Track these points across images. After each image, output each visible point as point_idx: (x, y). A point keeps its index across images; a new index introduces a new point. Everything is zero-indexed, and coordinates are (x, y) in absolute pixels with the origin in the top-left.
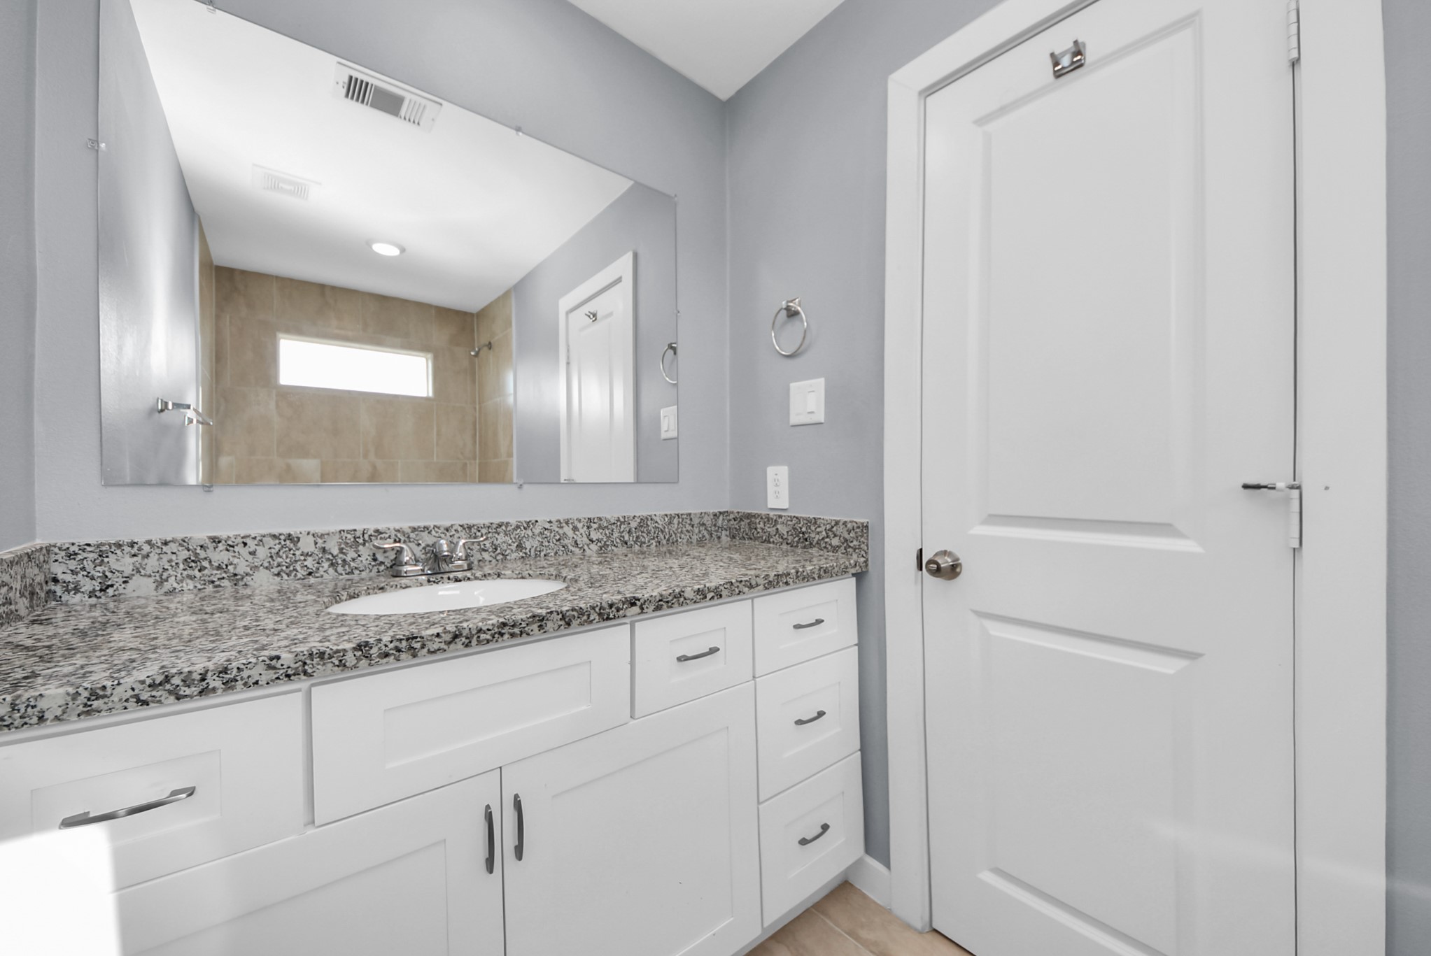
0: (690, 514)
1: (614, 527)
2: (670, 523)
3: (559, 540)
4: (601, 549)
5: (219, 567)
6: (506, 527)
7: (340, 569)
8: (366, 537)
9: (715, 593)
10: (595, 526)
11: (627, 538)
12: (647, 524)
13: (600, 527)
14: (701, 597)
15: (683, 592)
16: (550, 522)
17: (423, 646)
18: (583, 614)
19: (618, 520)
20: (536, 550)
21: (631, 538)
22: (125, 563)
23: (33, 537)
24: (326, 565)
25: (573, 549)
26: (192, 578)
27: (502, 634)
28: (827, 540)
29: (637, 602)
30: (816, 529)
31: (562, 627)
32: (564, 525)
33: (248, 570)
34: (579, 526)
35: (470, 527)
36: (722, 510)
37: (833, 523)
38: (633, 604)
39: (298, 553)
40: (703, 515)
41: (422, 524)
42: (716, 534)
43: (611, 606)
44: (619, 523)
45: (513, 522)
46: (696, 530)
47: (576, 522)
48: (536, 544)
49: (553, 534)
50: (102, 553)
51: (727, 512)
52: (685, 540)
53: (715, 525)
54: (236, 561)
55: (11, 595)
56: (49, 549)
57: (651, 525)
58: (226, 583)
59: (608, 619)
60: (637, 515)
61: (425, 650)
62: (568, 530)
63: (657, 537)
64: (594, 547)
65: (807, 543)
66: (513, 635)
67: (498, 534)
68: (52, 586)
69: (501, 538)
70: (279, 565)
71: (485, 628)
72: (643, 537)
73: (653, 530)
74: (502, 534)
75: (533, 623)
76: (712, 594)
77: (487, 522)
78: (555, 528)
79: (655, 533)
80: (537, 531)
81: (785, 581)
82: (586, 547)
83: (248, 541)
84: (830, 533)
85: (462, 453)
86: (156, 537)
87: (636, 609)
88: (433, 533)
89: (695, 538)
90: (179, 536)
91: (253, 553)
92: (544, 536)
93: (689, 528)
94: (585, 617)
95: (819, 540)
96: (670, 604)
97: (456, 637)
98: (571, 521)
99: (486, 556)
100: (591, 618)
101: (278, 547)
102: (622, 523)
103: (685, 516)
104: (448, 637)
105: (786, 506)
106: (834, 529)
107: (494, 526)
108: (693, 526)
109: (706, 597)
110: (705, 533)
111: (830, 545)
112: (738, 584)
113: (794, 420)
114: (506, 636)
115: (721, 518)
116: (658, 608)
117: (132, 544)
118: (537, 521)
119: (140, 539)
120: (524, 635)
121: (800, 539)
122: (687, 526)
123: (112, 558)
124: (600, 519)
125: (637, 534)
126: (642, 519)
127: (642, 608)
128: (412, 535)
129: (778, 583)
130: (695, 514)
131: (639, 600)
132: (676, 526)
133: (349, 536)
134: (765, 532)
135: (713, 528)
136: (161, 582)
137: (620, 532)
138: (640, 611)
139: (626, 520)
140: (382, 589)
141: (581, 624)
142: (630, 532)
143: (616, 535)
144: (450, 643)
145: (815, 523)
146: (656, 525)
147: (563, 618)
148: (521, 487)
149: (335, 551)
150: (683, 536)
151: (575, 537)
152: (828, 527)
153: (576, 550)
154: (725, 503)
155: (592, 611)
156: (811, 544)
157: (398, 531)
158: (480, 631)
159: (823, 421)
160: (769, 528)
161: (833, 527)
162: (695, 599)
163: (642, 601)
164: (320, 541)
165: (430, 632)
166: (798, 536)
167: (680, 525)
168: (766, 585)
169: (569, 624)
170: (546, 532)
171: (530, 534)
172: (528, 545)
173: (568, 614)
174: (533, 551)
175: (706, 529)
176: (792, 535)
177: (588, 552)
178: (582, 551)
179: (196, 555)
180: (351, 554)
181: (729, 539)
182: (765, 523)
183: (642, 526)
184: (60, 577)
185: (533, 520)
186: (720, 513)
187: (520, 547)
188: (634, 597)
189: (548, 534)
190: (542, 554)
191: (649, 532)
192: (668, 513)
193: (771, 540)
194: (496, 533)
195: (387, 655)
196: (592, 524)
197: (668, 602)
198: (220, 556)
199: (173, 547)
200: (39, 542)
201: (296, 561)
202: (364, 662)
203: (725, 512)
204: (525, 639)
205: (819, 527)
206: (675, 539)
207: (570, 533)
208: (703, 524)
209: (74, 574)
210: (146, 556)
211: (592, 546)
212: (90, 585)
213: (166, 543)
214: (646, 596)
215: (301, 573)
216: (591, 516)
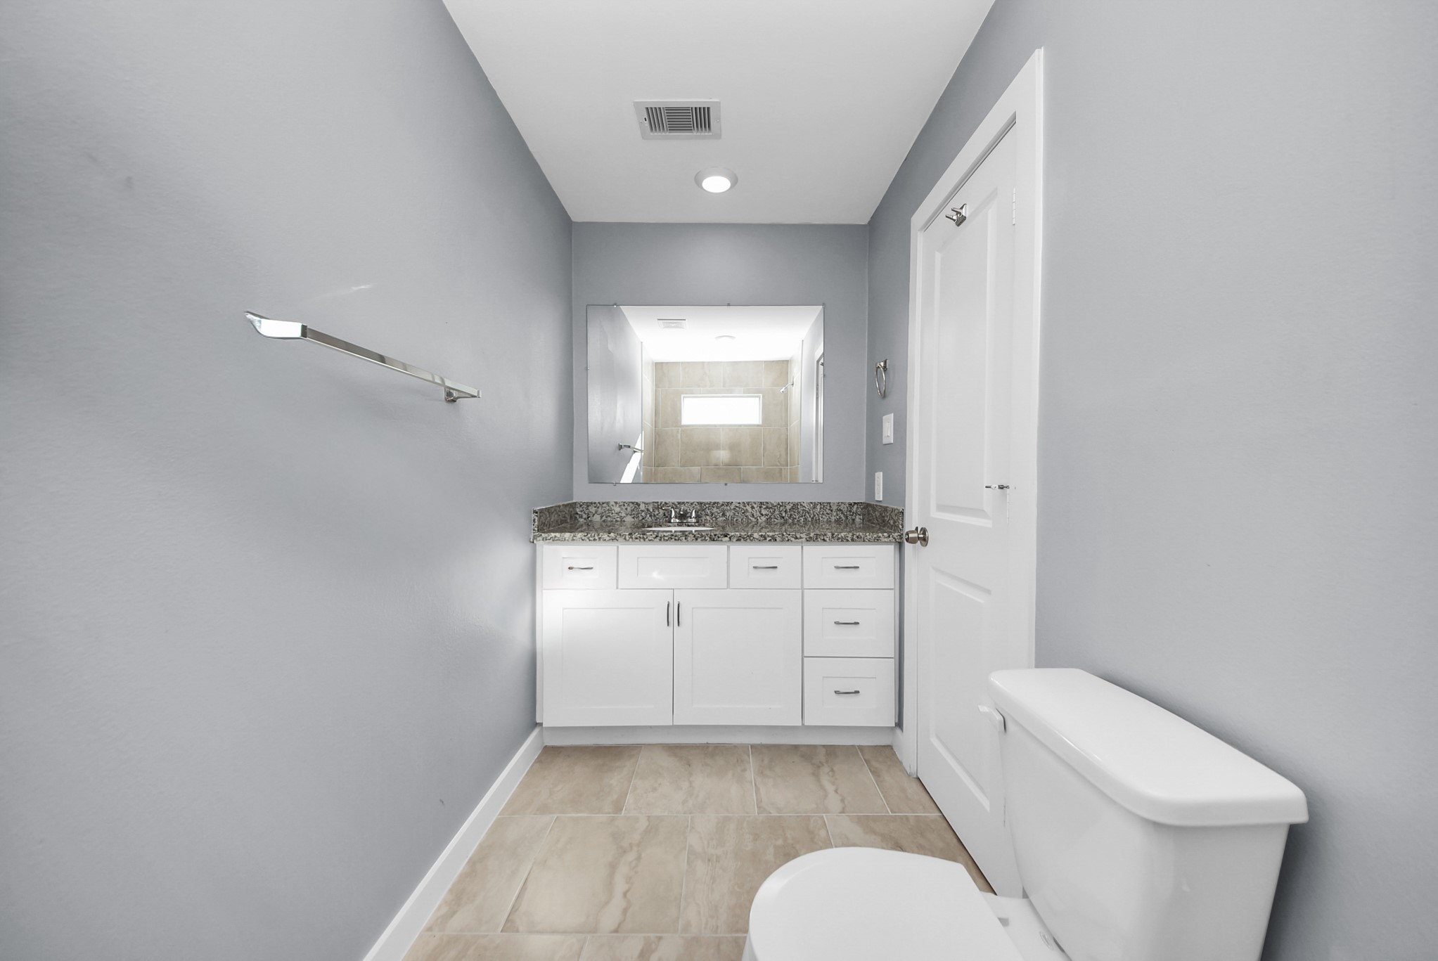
0: (830, 503)
1: (776, 508)
2: (814, 508)
3: (744, 513)
6: (717, 505)
8: (661, 505)
9: (771, 538)
10: (764, 507)
11: (784, 515)
12: (798, 508)
13: (767, 507)
14: (763, 539)
15: (753, 535)
16: (739, 503)
17: (646, 538)
19: (779, 504)
21: (787, 515)
22: (592, 509)
23: (572, 500)
24: (648, 515)
25: (751, 518)
26: (609, 516)
28: (890, 521)
31: (694, 541)
32: (747, 505)
33: (624, 515)
34: (755, 506)
35: (701, 503)
37: (892, 510)
38: (726, 536)
39: (639, 510)
40: (840, 504)
41: (682, 501)
42: (851, 517)
43: (715, 535)
44: (779, 506)
45: (721, 502)
46: (835, 514)
47: (753, 504)
48: (732, 514)
49: (740, 510)
50: (588, 505)
51: (862, 502)
52: (826, 519)
53: (850, 511)
54: (621, 511)
55: (565, 515)
56: (575, 503)
57: (801, 509)
58: (618, 519)
59: (714, 540)
60: (791, 501)
62: (749, 508)
63: (805, 516)
64: (764, 519)
66: (675, 540)
68: (576, 515)
69: (715, 510)
70: (633, 514)
72: (795, 515)
73: (802, 512)
74: (715, 508)
75: (683, 537)
77: (708, 501)
78: (741, 506)
80: (732, 508)
82: (759, 518)
83: (622, 504)
84: (891, 517)
86: (601, 501)
87: (727, 539)
88: (686, 505)
89: (833, 519)
90: (607, 501)
91: (626, 509)
92: (736, 510)
93: (829, 512)
94: (704, 538)
95: (887, 521)
96: (745, 539)
97: (657, 536)
98: (750, 504)
99: (708, 518)
100: (707, 539)
101: (631, 507)
102: (781, 506)
103: (827, 504)
104: (654, 536)
105: (881, 499)
107: (712, 504)
108: (832, 511)
109: (766, 539)
110: (842, 516)
112: (788, 536)
113: (885, 441)
114: (673, 539)
115: (856, 506)
116: (738, 540)
117: (595, 503)
118: (732, 503)
119: (597, 502)
120: (680, 542)
121: (882, 520)
122: (827, 510)
123: (590, 508)
124: (767, 503)
125: (791, 513)
126: (794, 504)
127: (730, 538)
128: (678, 506)
130: (834, 503)
131: (729, 535)
132: (819, 510)
133: (656, 505)
134: (873, 515)
135: (848, 513)
136: (602, 517)
137: (779, 511)
138: (729, 540)
139: (784, 504)
140: (660, 525)
141: (702, 540)
143: (777, 512)
145: (887, 510)
146: (805, 508)
147: (694, 536)
148: (726, 484)
149: (651, 510)
150: (824, 516)
151: (753, 512)
153: (753, 519)
154: (861, 497)
155: (707, 536)
157: (673, 503)
158: (664, 536)
159: (892, 442)
160: (873, 512)
161: (892, 513)
162: (759, 539)
164: (645, 506)
165: (648, 535)
166: (882, 518)
167: (822, 509)
169: (697, 539)
170: (737, 508)
171: (729, 509)
172: (728, 514)
173: (697, 535)
174: (730, 517)
175: (842, 513)
176: (880, 518)
177: (760, 521)
178: (757, 520)
179: (609, 508)
180: (657, 512)
181: (862, 522)
182: (872, 509)
183: (794, 509)
184: (579, 512)
185: (731, 501)
186: (855, 503)
187: (724, 515)
188: (726, 533)
189: (738, 510)
190: (735, 519)
191: (799, 512)
192: (812, 501)
194: (713, 507)
195: (637, 538)
196: (762, 505)
198: (617, 509)
199: (605, 505)
200: (574, 501)
201: (639, 513)
202: (631, 540)
203: (859, 503)
205: (888, 513)
206: (818, 518)
207: (750, 510)
208: (840, 510)
209: (581, 511)
210: (598, 508)
211: (762, 518)
212: (585, 516)
213: (603, 503)
214: (732, 534)
215: (641, 518)
216: (763, 501)
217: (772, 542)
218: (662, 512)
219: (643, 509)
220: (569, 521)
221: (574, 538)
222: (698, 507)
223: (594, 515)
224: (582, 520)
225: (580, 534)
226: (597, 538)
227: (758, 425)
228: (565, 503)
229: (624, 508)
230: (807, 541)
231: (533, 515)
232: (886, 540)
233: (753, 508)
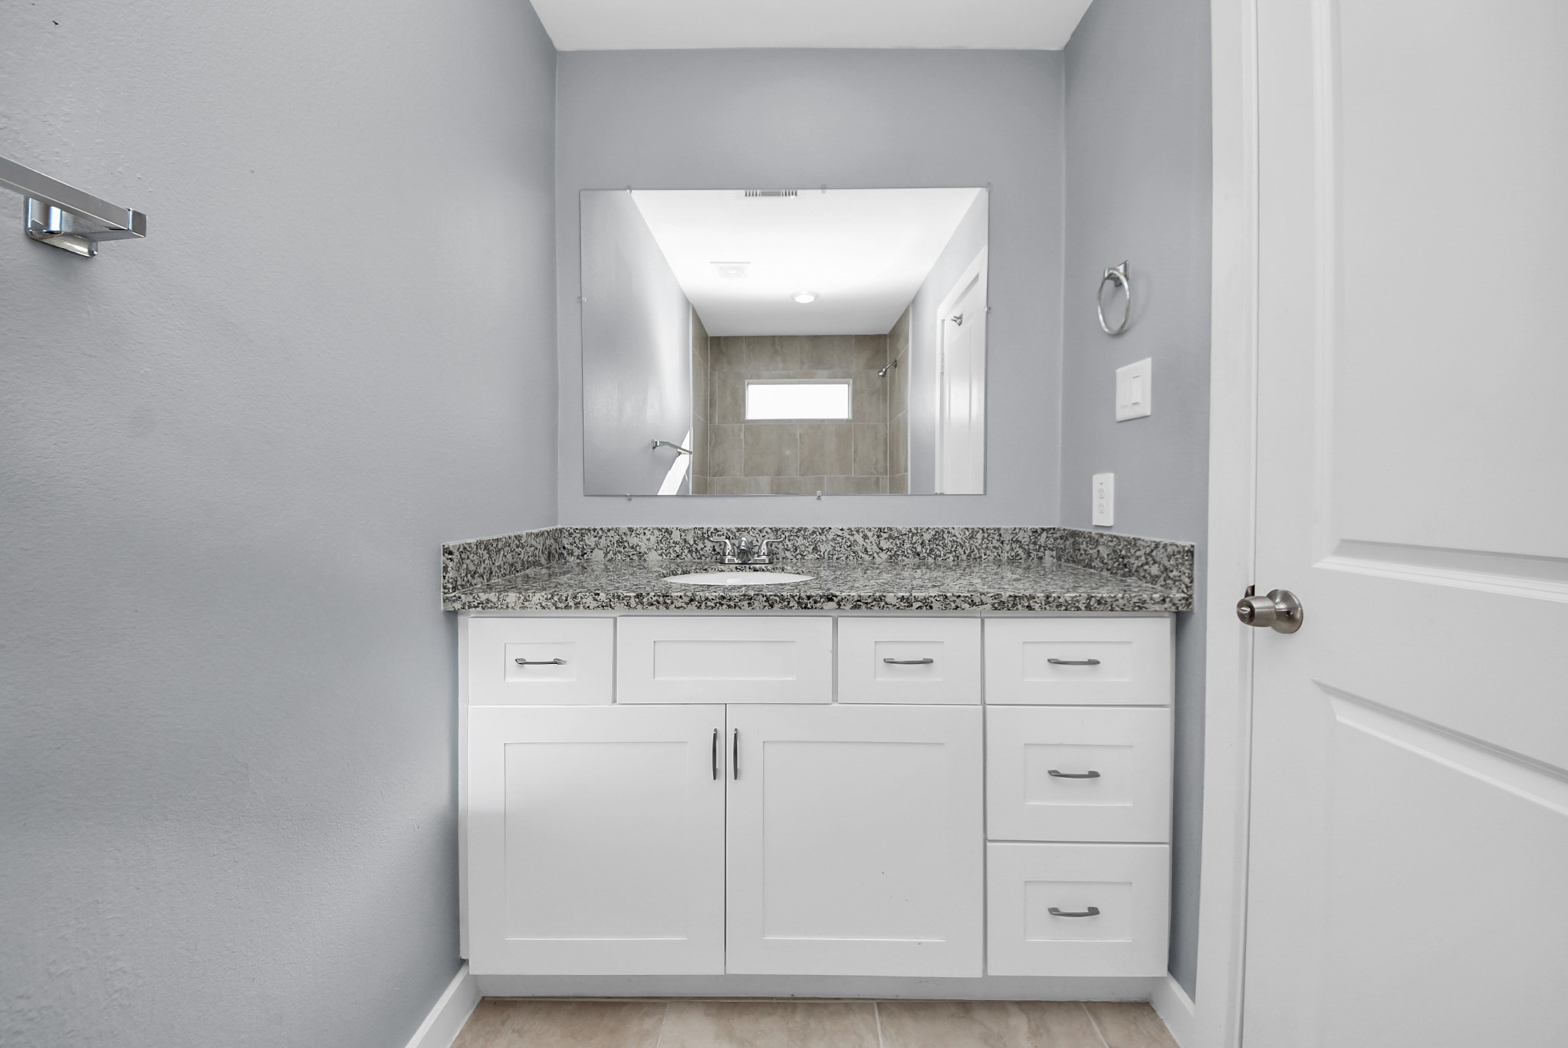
0: (999, 529)
1: (905, 538)
2: (972, 538)
3: (850, 546)
4: (891, 558)
5: (632, 547)
6: (805, 532)
7: (694, 554)
8: (709, 533)
9: (923, 603)
10: (885, 535)
11: (919, 549)
12: (943, 537)
13: (890, 537)
14: (906, 604)
15: (884, 596)
16: (842, 530)
17: (672, 603)
18: (784, 601)
19: (910, 531)
20: (829, 554)
21: (924, 550)
22: (590, 540)
23: (556, 524)
24: (686, 551)
25: (863, 556)
26: (620, 552)
27: (722, 605)
28: (1146, 567)
29: (835, 598)
30: (1135, 552)
31: (766, 608)
32: (855, 533)
33: (646, 550)
34: (870, 534)
35: (777, 530)
36: (1045, 527)
37: (1153, 546)
38: (830, 600)
39: (671, 541)
40: (1017, 531)
41: (744, 526)
42: (1035, 553)
43: (809, 598)
44: (910, 534)
45: (810, 527)
46: (1008, 548)
47: (866, 531)
48: (829, 548)
49: (844, 541)
50: (583, 532)
51: (1054, 529)
52: (992, 557)
53: (1035, 543)
54: (640, 544)
55: (537, 552)
56: (561, 530)
57: (948, 539)
58: (635, 557)
59: (806, 608)
60: (932, 527)
61: (673, 606)
62: (858, 538)
63: (955, 551)
64: (884, 556)
65: (1127, 570)
66: (729, 606)
67: (798, 537)
68: (562, 550)
69: (800, 541)
70: (661, 549)
71: (710, 598)
72: (938, 550)
73: (950, 544)
74: (801, 538)
75: (743, 600)
76: (920, 604)
77: (790, 527)
78: (846, 535)
79: (952, 547)
80: (830, 537)
81: (1027, 604)
82: (875, 555)
83: (646, 531)
84: (1150, 559)
85: (875, 469)
86: (605, 527)
87: (832, 605)
88: (751, 533)
89: (1005, 556)
90: (615, 527)
91: (648, 540)
92: (837, 542)
93: (998, 544)
94: (786, 603)
95: (1138, 567)
96: (869, 606)
97: (692, 600)
98: (861, 530)
99: (788, 554)
100: (791, 605)
101: (661, 536)
102: (913, 534)
103: (993, 531)
104: (687, 600)
105: (1110, 523)
106: (1154, 553)
107: (795, 531)
108: (1002, 543)
109: (912, 606)
110: (1020, 551)
111: (1149, 574)
112: (955, 599)
113: (1121, 414)
114: (725, 606)
115: (1044, 535)
116: (856, 607)
117: (595, 530)
118: (830, 528)
119: (598, 528)
120: (737, 608)
121: (1119, 565)
122: (994, 542)
123: (586, 538)
124: (891, 529)
125: (932, 546)
126: (936, 532)
127: (839, 604)
128: (737, 534)
129: (1014, 605)
130: (1007, 530)
131: (836, 597)
132: (980, 541)
133: (699, 532)
134: (1087, 555)
135: (1031, 546)
136: (606, 554)
137: (911, 543)
138: (837, 607)
139: (919, 531)
140: (706, 570)
141: (781, 608)
142: (922, 544)
143: (907, 545)
144: (688, 604)
145: (1135, 544)
146: (955, 538)
147: (767, 600)
148: (819, 498)
150: (988, 552)
151: (865, 544)
152: (1148, 550)
153: (866, 557)
154: (1055, 519)
155: (792, 599)
156: (1130, 571)
157: (728, 530)
158: (707, 599)
159: (1149, 414)
160: (1091, 549)
161: (1152, 551)
162: (898, 605)
163: (839, 598)
164: (683, 534)
165: (676, 594)
166: (1117, 561)
167: (985, 540)
168: (996, 605)
169: (772, 606)
170: (838, 538)
171: (825, 539)
172: (822, 548)
173: (771, 598)
174: (826, 553)
175: (1020, 547)
176: (1112, 559)
177: (878, 560)
178: (871, 558)
179: (622, 538)
180: (701, 545)
181: (1055, 560)
182: (1087, 543)
183: (937, 539)
184: (566, 546)
185: (827, 526)
186: (1043, 530)
187: (815, 549)
188: (832, 594)
189: (840, 541)
190: (835, 557)
191: (945, 546)
192: (970, 526)
193: (1093, 564)
194: (797, 536)
195: (652, 604)
196: (882, 534)
197: (867, 603)
198: (633, 541)
199: (612, 533)
200: (559, 526)
201: (670, 547)
202: (640, 606)
203: (1050, 529)
204: (737, 611)
205: (1139, 550)
206: (978, 555)
207: (861, 541)
208: (1017, 541)
209: (571, 544)
210: (600, 538)
211: (882, 554)
212: (577, 552)
213: (609, 530)
214: (844, 594)
215: (673, 555)
216: (882, 526)
217: (924, 612)
218: (709, 545)
219: (678, 539)
220: (543, 561)
221: (526, 604)
222: (772, 538)
223: (593, 549)
224: (571, 559)
225: (538, 595)
226: (571, 604)
227: (847, 420)
228: (535, 531)
229: (644, 538)
230: (996, 609)
231: (443, 558)
232: (1157, 607)
233: (865, 537)
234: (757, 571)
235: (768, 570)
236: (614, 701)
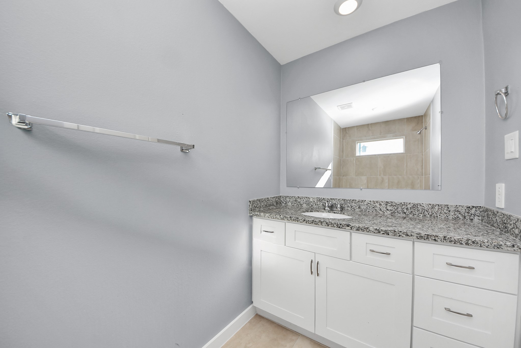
0: (447, 205)
1: (399, 206)
2: (432, 208)
3: (374, 207)
4: (392, 214)
5: (299, 202)
6: (355, 201)
7: (317, 206)
8: (321, 199)
9: (385, 232)
11: (405, 211)
12: (417, 207)
13: (392, 205)
14: (378, 232)
15: (369, 228)
16: (370, 201)
17: (299, 220)
18: (332, 224)
19: (401, 203)
20: (365, 210)
21: (408, 212)
22: (288, 199)
23: (280, 194)
24: (314, 205)
25: (379, 211)
26: (296, 203)
27: (313, 223)
28: (514, 229)
29: (350, 226)
30: (510, 222)
31: (326, 226)
32: (376, 203)
33: (303, 203)
34: (382, 204)
35: (345, 200)
36: (475, 205)
37: (516, 220)
38: (348, 226)
39: (310, 201)
40: (458, 206)
41: (333, 198)
42: (468, 217)
43: (341, 224)
44: (401, 205)
45: (357, 200)
46: (453, 214)
47: (381, 202)
48: (365, 207)
49: (371, 205)
50: (286, 198)
51: (480, 207)
52: (444, 217)
53: (468, 213)
54: (301, 201)
55: (273, 202)
56: (280, 196)
57: (420, 208)
58: (300, 205)
59: (339, 228)
60: (412, 202)
61: (299, 221)
62: (377, 205)
63: (424, 213)
64: (389, 212)
65: (506, 230)
66: (315, 224)
67: (353, 203)
68: (281, 202)
70: (307, 203)
71: (309, 220)
72: (415, 212)
73: (421, 210)
74: (354, 203)
75: (319, 222)
77: (349, 199)
78: (372, 203)
79: (422, 211)
80: (365, 203)
81: (434, 239)
82: (385, 212)
83: (303, 198)
84: (515, 226)
87: (349, 228)
88: (335, 200)
89: (450, 217)
91: (303, 200)
92: (368, 205)
93: (447, 212)
94: (333, 225)
95: (511, 229)
96: (363, 230)
98: (378, 202)
99: (349, 208)
100: (335, 226)
101: (307, 200)
102: (403, 205)
103: (444, 206)
104: (303, 220)
105: (503, 207)
106: (517, 224)
107: (352, 200)
108: (449, 211)
109: (380, 232)
110: (460, 216)
111: (515, 233)
112: (399, 232)
113: (506, 156)
114: (314, 224)
115: (474, 209)
116: (357, 230)
117: (289, 197)
118: (365, 201)
119: (290, 196)
120: (317, 224)
121: (504, 227)
122: (445, 211)
124: (392, 202)
125: (412, 210)
126: (414, 205)
127: (351, 228)
128: (331, 200)
129: (428, 238)
130: (452, 206)
131: (350, 225)
132: (437, 210)
133: (318, 199)
134: (492, 220)
135: (466, 214)
136: (292, 203)
137: (402, 208)
138: (351, 229)
139: (405, 204)
140: (318, 211)
141: (331, 226)
142: (407, 209)
143: (400, 209)
144: (303, 221)
145: (510, 218)
146: (423, 208)
147: (327, 223)
148: (361, 189)
149: (316, 202)
150: (441, 215)
151: (380, 207)
152: (515, 222)
153: (381, 212)
155: (335, 224)
156: (508, 230)
157: (328, 199)
158: (309, 221)
159: (518, 157)
160: (494, 218)
161: (516, 222)
162: (374, 232)
163: (351, 226)
164: (313, 199)
165: (300, 218)
166: (503, 225)
167: (440, 209)
168: (418, 237)
169: (328, 225)
170: (369, 204)
171: (363, 204)
172: (362, 207)
174: (364, 209)
175: (460, 214)
176: (501, 224)
177: (386, 214)
178: (383, 213)
179: (296, 199)
180: (319, 203)
181: (480, 221)
182: (492, 215)
183: (414, 208)
184: (282, 201)
186: (473, 207)
187: (359, 207)
188: (349, 224)
189: (370, 205)
190: (367, 211)
191: (418, 211)
192: (432, 203)
193: (494, 225)
194: (352, 202)
195: (294, 220)
196: (388, 204)
197: (362, 229)
198: (299, 200)
199: (293, 198)
200: (280, 195)
201: (310, 203)
203: (478, 207)
204: (317, 226)
205: (511, 221)
206: (436, 216)
207: (378, 206)
208: (458, 211)
209: (283, 200)
210: (290, 199)
211: (388, 212)
212: (285, 202)
213: (293, 197)
214: (353, 225)
215: (310, 205)
216: (388, 201)
217: (385, 235)
218: (321, 203)
219: (312, 201)
220: (275, 205)
221: (265, 216)
222: (343, 202)
223: (288, 202)
224: (283, 204)
225: (267, 214)
226: (275, 217)
228: (273, 196)
229: (302, 200)
230: (418, 238)
233: (380, 205)
234: (335, 213)
235: (339, 213)
236: (285, 245)
